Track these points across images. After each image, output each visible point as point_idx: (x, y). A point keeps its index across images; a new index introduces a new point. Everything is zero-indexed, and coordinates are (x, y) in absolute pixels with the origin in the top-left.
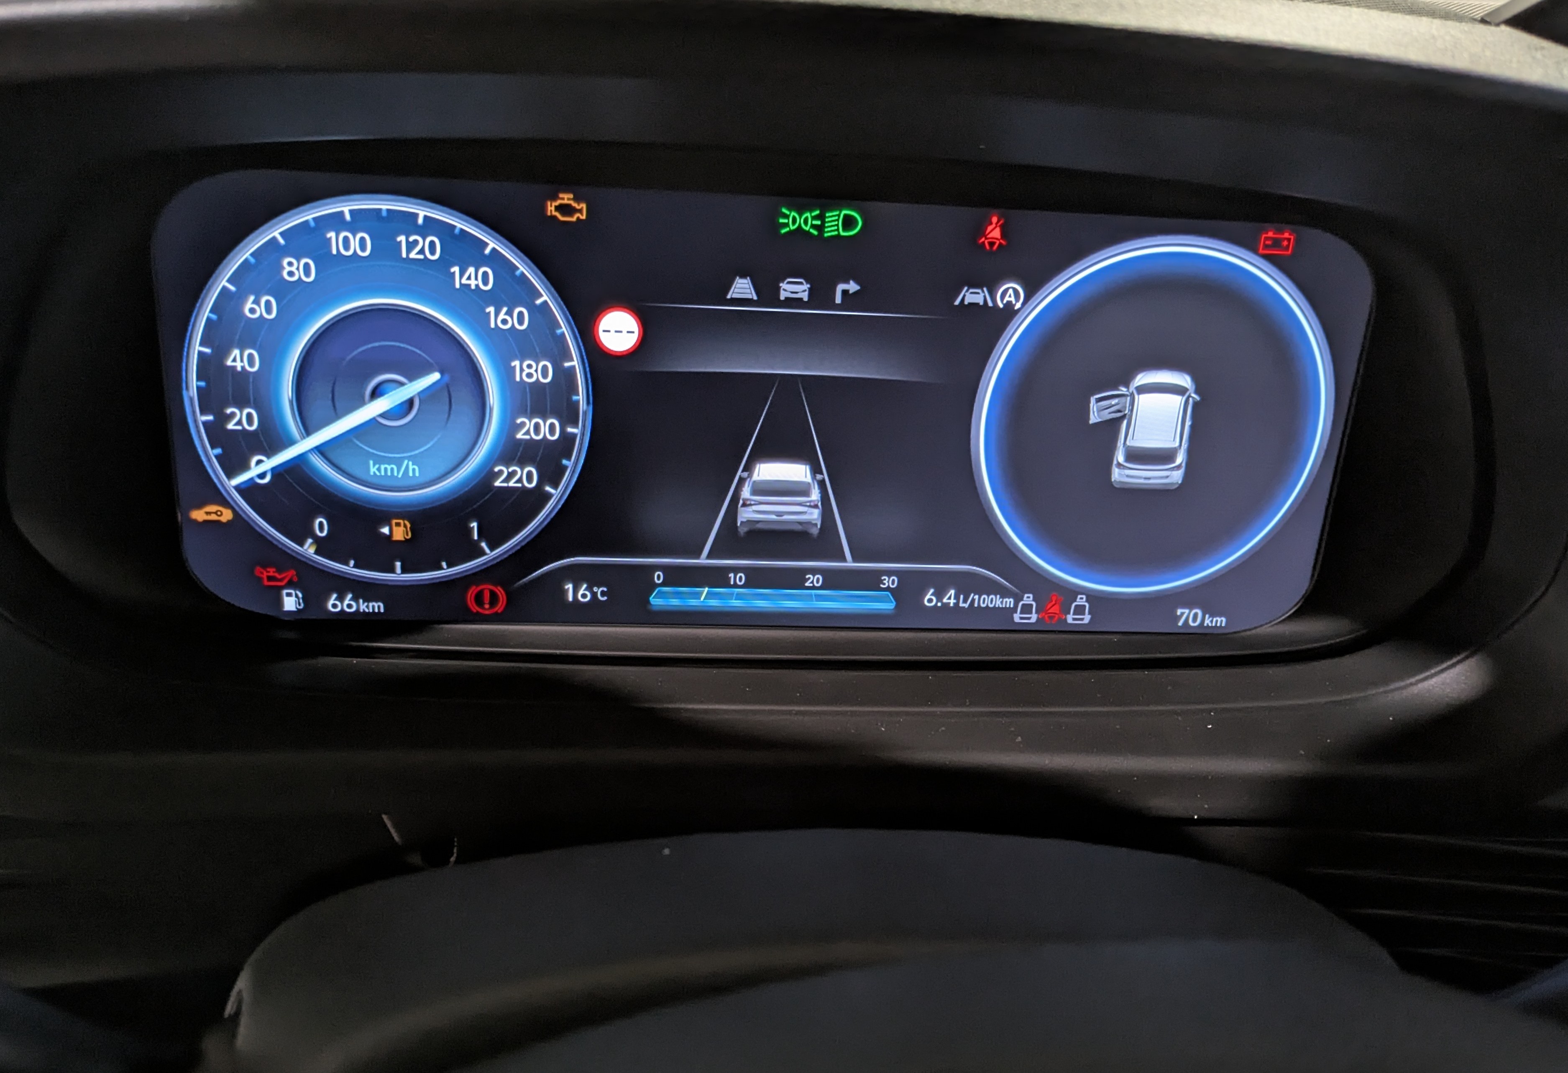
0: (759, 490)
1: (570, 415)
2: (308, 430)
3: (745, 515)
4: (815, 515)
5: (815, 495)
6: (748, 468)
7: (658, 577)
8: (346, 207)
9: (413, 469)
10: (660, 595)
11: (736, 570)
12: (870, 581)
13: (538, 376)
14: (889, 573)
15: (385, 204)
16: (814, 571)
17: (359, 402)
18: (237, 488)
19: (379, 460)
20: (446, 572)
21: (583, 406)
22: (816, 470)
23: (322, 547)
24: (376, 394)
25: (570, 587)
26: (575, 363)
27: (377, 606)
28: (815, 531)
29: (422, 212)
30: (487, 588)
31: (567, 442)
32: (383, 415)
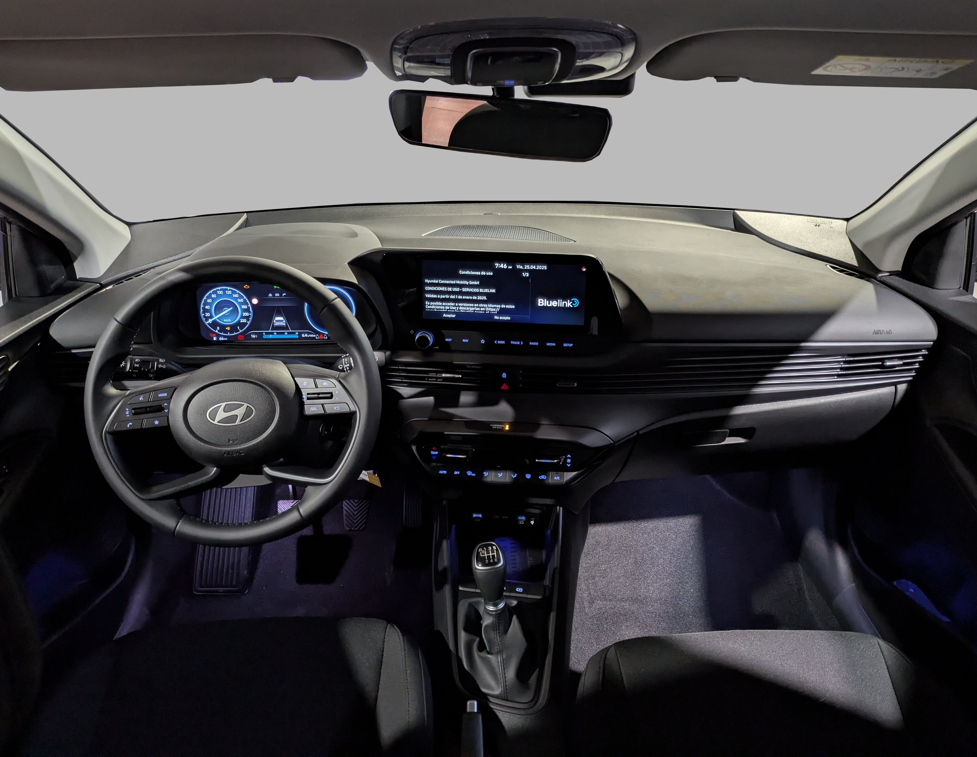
0: (277, 321)
1: (250, 312)
2: (216, 315)
3: (275, 324)
4: (285, 324)
5: (284, 322)
6: (275, 318)
7: (264, 334)
8: (219, 288)
9: (230, 320)
10: (265, 336)
11: (275, 332)
12: (294, 333)
13: (245, 307)
14: (297, 332)
15: (224, 288)
16: (286, 332)
17: (222, 312)
18: (207, 324)
19: (225, 319)
20: (235, 334)
21: (251, 311)
22: (284, 318)
23: (219, 331)
24: (224, 310)
25: (252, 335)
26: (250, 305)
27: (226, 339)
28: (285, 327)
29: (229, 288)
30: (241, 336)
31: (250, 316)
32: (226, 313)
